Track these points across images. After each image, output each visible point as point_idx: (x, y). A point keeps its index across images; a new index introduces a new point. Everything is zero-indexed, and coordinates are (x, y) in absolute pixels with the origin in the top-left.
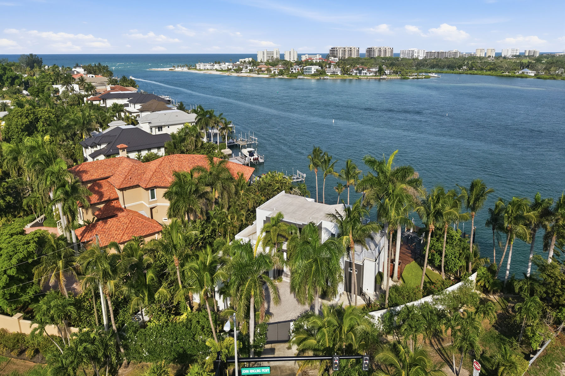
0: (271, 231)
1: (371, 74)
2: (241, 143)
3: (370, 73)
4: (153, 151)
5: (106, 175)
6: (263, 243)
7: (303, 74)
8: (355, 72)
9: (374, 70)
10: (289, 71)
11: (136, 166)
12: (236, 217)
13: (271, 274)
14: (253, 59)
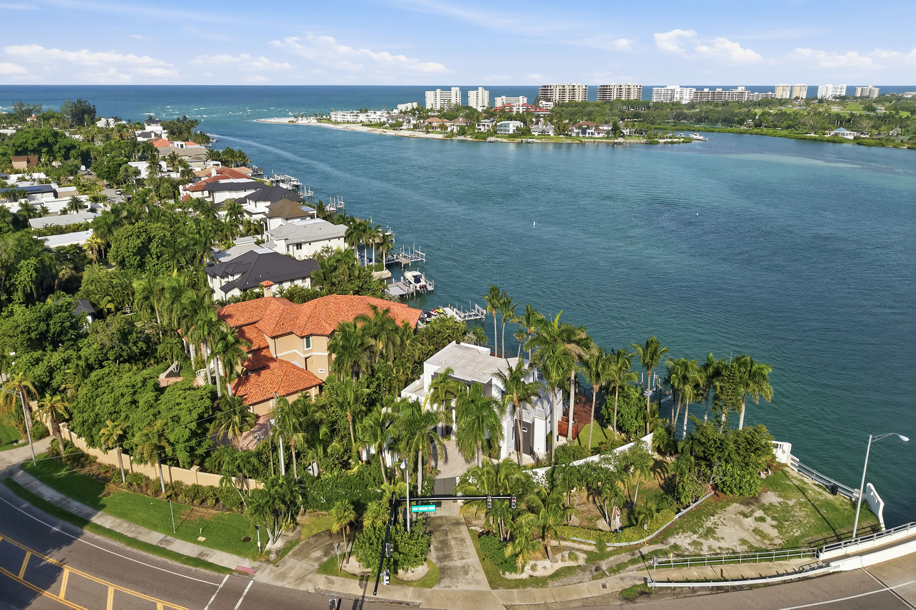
0: (439, 387)
1: (601, 135)
2: (404, 261)
3: (599, 133)
4: (296, 282)
5: (254, 320)
6: (431, 400)
7: (495, 133)
8: (575, 131)
9: (605, 128)
10: (474, 128)
11: (287, 309)
12: (401, 371)
13: (439, 432)
14: (419, 104)
